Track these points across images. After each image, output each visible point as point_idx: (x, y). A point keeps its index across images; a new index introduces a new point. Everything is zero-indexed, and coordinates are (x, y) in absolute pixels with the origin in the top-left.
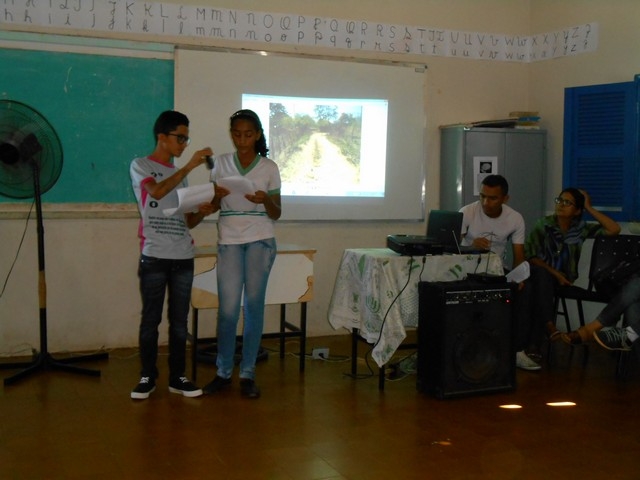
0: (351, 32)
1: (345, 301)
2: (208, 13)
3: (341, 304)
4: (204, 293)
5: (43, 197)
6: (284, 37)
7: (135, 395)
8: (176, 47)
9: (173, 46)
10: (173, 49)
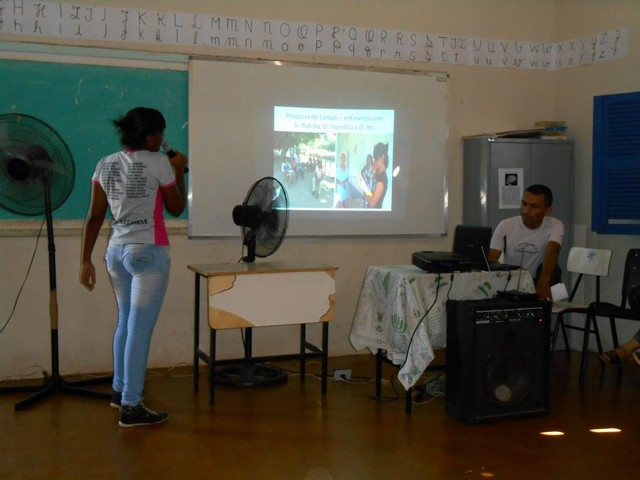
0: (370, 41)
1: (369, 321)
2: (223, 23)
3: (365, 323)
4: (223, 313)
6: (301, 46)
9: (187, 57)
10: (187, 60)
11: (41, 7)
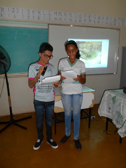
0: (99, 19)
1: (105, 108)
2: (58, 14)
3: (104, 109)
4: (58, 108)
5: (7, 73)
6: (80, 21)
7: (35, 149)
8: (49, 24)
9: (47, 24)
10: (47, 25)
11: (2, 9)
